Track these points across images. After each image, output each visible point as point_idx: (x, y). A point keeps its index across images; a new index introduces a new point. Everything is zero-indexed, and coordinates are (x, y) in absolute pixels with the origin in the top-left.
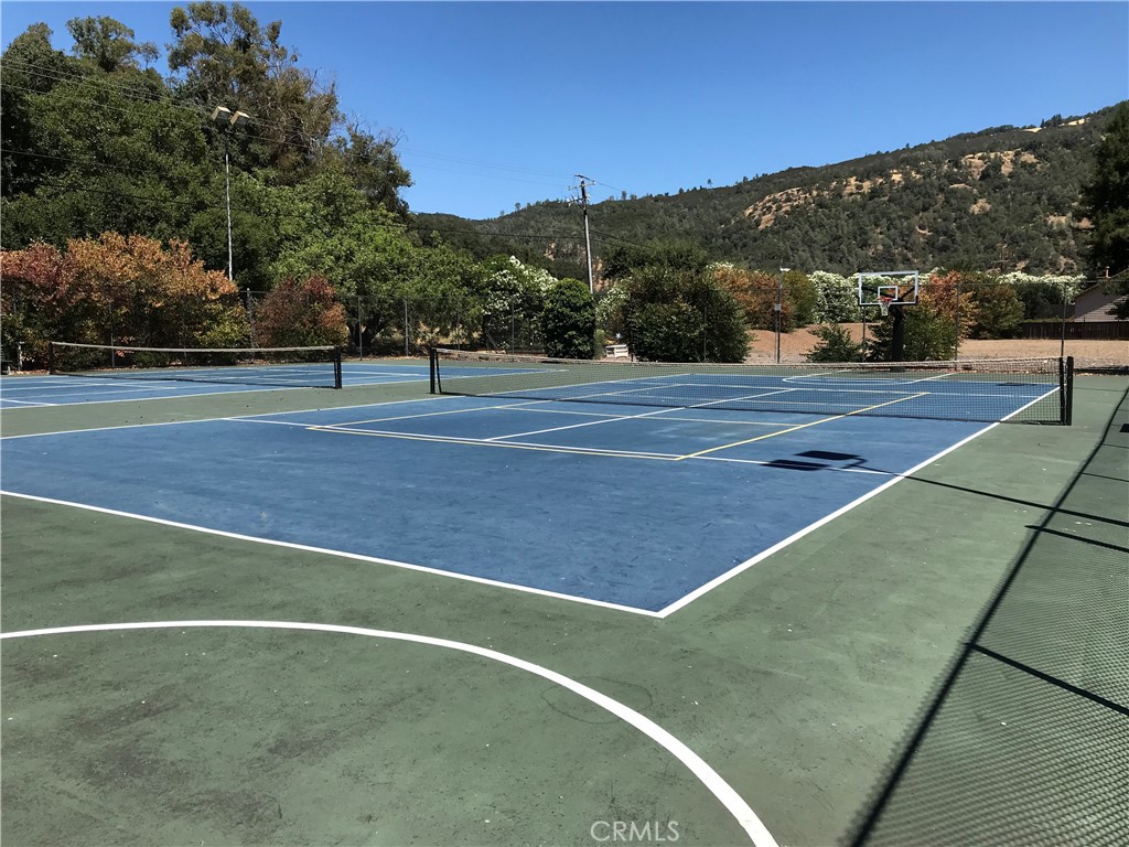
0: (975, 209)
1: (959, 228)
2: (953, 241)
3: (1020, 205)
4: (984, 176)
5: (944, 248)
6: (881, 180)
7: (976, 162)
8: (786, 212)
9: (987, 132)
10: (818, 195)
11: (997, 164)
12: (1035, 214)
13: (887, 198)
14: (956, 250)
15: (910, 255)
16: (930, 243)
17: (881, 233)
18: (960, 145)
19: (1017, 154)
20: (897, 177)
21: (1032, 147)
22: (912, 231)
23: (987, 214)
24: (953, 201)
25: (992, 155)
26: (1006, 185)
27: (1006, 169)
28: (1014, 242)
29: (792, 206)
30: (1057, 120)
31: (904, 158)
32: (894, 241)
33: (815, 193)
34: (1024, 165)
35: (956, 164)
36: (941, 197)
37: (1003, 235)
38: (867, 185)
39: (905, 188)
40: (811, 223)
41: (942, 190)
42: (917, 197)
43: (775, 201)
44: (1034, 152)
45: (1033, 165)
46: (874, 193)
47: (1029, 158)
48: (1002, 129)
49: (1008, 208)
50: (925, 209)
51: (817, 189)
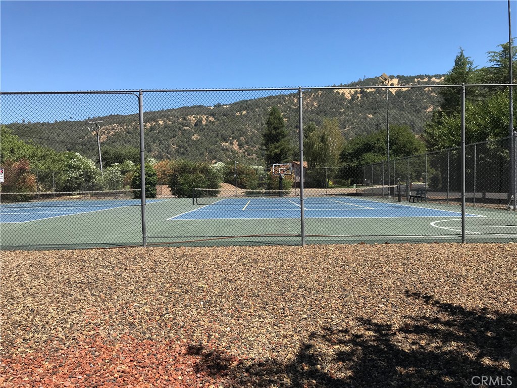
0: (194, 138)
1: (188, 145)
2: (187, 151)
3: (211, 137)
4: (196, 125)
5: (183, 154)
6: (154, 123)
7: (192, 119)
8: (112, 135)
9: (194, 107)
10: (127, 128)
11: (200, 121)
12: (217, 141)
13: (157, 131)
14: (188, 155)
15: (169, 156)
16: (177, 151)
17: (156, 146)
18: (185, 111)
19: (207, 117)
20: (161, 123)
21: (212, 115)
22: (169, 146)
23: (198, 141)
24: (185, 135)
25: (198, 117)
26: (204, 129)
27: (204, 123)
28: (210, 152)
29: (114, 132)
30: (219, 105)
31: (164, 114)
32: (162, 150)
33: (125, 127)
34: (210, 121)
35: (185, 119)
36: (180, 133)
37: (206, 149)
38: (148, 125)
39: (165, 127)
40: (124, 140)
41: (180, 129)
42: (171, 131)
43: (107, 129)
44: (214, 117)
45: (213, 122)
46: (152, 129)
47: (211, 119)
48: (199, 106)
49: (206, 138)
50: (174, 137)
51: (126, 125)
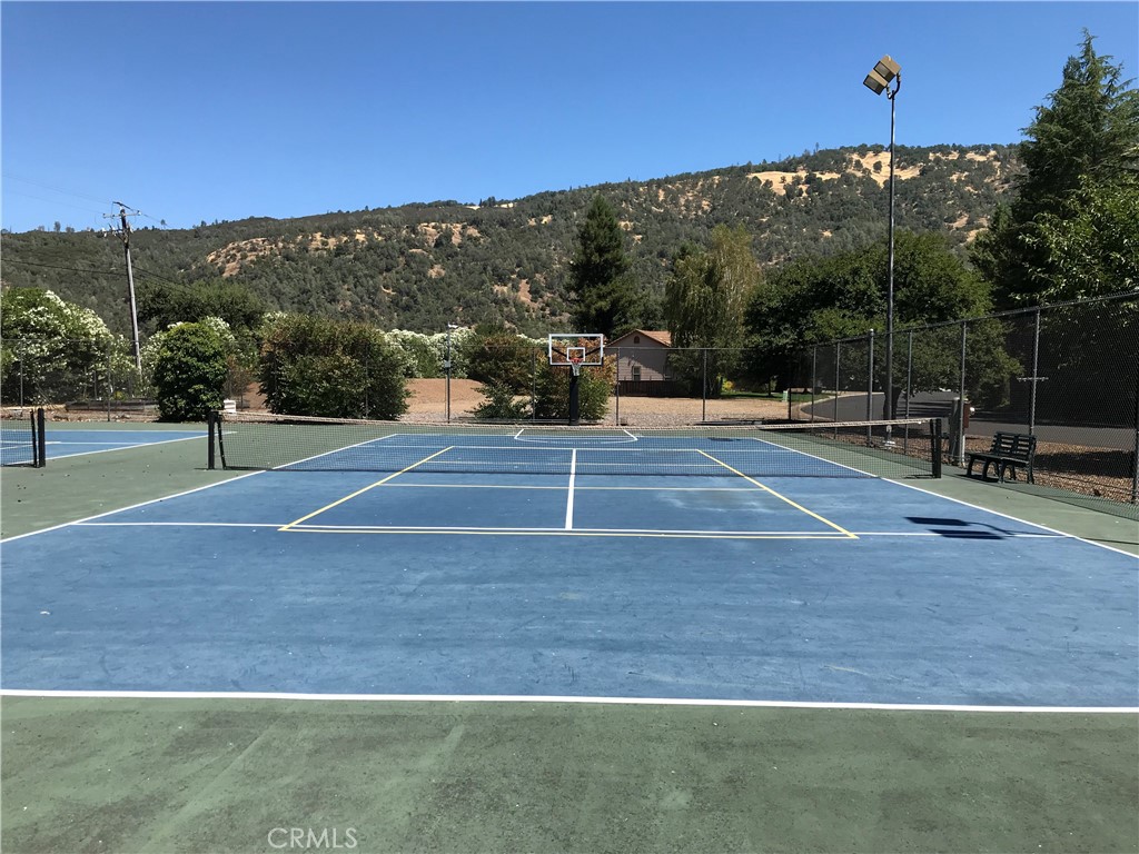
0: (433, 273)
1: (419, 290)
2: (415, 301)
3: (470, 273)
4: (438, 244)
5: (407, 308)
6: (345, 239)
7: (430, 230)
8: (252, 261)
9: (437, 204)
10: (284, 247)
11: (448, 235)
12: (483, 282)
13: (352, 256)
14: (419, 311)
15: (376, 312)
16: (395, 302)
17: (348, 290)
18: (415, 213)
19: (464, 228)
20: (360, 237)
21: (475, 223)
22: (378, 289)
23: (442, 279)
24: (413, 265)
25: (444, 226)
26: (456, 254)
27: (456, 240)
28: (467, 306)
29: (257, 256)
30: (491, 203)
31: (368, 219)
32: (361, 298)
33: (281, 245)
34: (470, 238)
35: (414, 231)
36: (402, 260)
37: (459, 299)
38: (332, 242)
39: (369, 248)
40: (278, 275)
41: (402, 253)
42: (381, 258)
43: (239, 249)
44: (477, 227)
45: (476, 239)
46: (340, 251)
47: (473, 231)
48: (448, 204)
49: (459, 275)
50: (388, 270)
51: (283, 241)
